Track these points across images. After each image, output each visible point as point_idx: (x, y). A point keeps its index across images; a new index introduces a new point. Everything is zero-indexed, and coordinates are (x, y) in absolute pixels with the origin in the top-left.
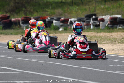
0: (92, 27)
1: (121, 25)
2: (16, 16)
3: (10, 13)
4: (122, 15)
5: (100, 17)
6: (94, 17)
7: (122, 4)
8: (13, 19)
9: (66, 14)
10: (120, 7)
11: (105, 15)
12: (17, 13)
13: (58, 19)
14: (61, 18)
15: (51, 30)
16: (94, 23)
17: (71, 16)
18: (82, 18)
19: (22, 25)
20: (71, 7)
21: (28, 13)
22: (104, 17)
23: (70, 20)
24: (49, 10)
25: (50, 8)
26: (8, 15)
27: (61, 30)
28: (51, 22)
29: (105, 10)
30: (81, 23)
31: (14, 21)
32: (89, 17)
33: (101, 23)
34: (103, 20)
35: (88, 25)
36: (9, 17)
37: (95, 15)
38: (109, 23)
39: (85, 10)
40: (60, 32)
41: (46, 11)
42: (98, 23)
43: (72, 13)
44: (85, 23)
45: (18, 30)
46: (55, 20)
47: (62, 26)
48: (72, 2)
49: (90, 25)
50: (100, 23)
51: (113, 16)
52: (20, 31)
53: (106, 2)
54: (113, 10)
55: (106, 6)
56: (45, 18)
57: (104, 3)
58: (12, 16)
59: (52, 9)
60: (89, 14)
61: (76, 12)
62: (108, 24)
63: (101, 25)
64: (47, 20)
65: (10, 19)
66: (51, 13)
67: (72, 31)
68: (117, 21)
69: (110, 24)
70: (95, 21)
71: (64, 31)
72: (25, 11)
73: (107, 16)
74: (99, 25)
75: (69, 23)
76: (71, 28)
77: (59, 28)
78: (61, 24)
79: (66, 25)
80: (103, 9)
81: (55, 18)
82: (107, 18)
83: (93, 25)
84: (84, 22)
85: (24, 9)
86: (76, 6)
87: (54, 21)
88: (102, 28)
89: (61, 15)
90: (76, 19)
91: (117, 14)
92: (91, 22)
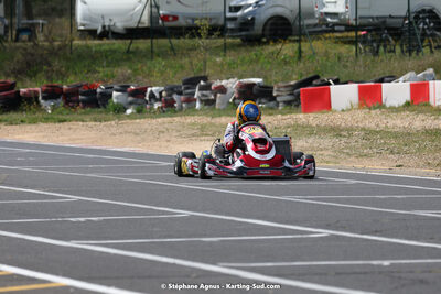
0: (198, 105)
1: (263, 101)
2: (29, 83)
3: (16, 77)
4: (265, 78)
5: (216, 83)
6: (202, 83)
7: (262, 54)
8: (23, 90)
9: (140, 78)
10: (257, 61)
11: (228, 79)
12: (31, 77)
13: (123, 89)
14: (129, 86)
15: (107, 112)
16: (203, 95)
17: (150, 82)
18: (177, 87)
19: (42, 102)
20: (149, 63)
21: (54, 76)
22: (224, 83)
23: (149, 89)
24: (101, 70)
25: (104, 64)
26: (11, 80)
27: (129, 111)
28: (107, 96)
29: (225, 67)
30: (175, 97)
31: (25, 94)
32: (192, 83)
33: (219, 95)
34: (222, 90)
35: (190, 100)
36: (14, 85)
37: (205, 79)
38: (236, 95)
39: (182, 67)
40: (129, 117)
41: (95, 72)
42: (213, 97)
43: (152, 76)
44: (182, 97)
45: (35, 113)
46: (117, 91)
47: (131, 103)
48: (152, 51)
49: (195, 100)
50: (215, 96)
51: (245, 81)
52: (39, 115)
53: (228, 51)
54: (244, 68)
55: (228, 59)
56: (93, 86)
57: (222, 53)
58: (19, 84)
59: (108, 66)
60: (192, 76)
61: (162, 73)
62: (235, 99)
63: (218, 101)
64: (99, 90)
65: (16, 89)
66: (107, 76)
67: (154, 113)
68: (254, 91)
69: (239, 98)
70: (204, 92)
71: (138, 115)
72: (47, 72)
73: (231, 80)
74: (214, 101)
75: (147, 98)
76: (151, 108)
77: (126, 109)
78: (130, 99)
79: (140, 101)
80: (222, 65)
81: (115, 87)
82: (232, 84)
83: (201, 101)
84: (180, 93)
85: (45, 67)
86: (160, 59)
87: (115, 94)
88: (222, 107)
89: (129, 79)
90: (163, 88)
91: (253, 77)
92: (197, 94)
